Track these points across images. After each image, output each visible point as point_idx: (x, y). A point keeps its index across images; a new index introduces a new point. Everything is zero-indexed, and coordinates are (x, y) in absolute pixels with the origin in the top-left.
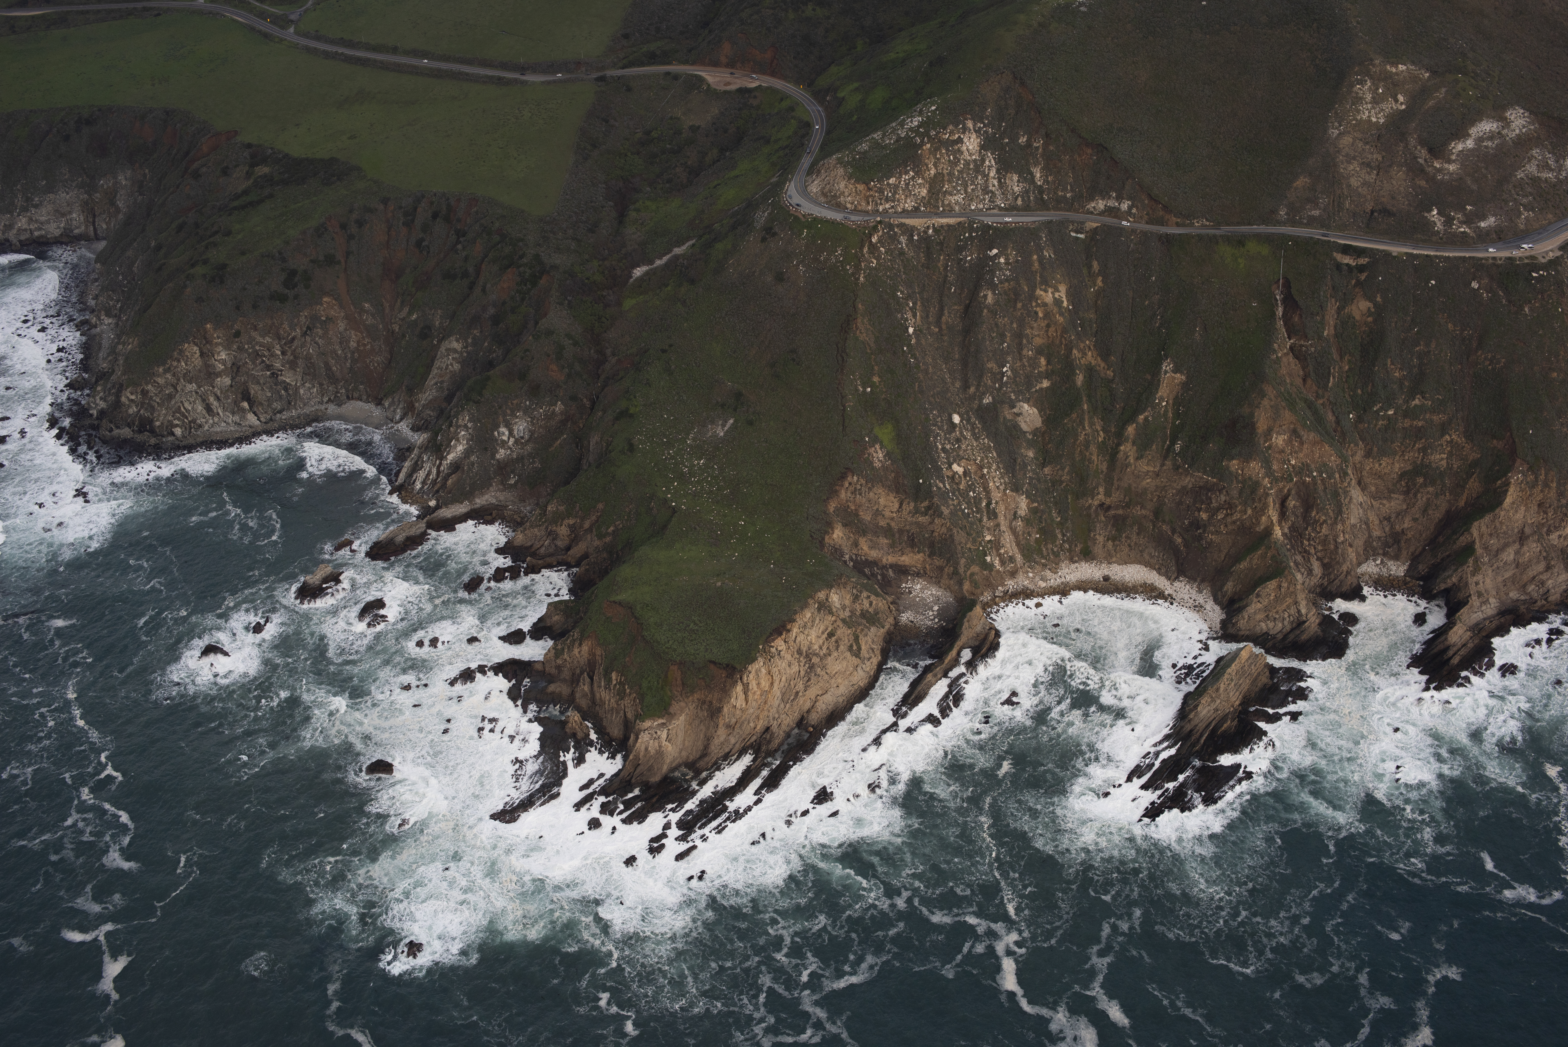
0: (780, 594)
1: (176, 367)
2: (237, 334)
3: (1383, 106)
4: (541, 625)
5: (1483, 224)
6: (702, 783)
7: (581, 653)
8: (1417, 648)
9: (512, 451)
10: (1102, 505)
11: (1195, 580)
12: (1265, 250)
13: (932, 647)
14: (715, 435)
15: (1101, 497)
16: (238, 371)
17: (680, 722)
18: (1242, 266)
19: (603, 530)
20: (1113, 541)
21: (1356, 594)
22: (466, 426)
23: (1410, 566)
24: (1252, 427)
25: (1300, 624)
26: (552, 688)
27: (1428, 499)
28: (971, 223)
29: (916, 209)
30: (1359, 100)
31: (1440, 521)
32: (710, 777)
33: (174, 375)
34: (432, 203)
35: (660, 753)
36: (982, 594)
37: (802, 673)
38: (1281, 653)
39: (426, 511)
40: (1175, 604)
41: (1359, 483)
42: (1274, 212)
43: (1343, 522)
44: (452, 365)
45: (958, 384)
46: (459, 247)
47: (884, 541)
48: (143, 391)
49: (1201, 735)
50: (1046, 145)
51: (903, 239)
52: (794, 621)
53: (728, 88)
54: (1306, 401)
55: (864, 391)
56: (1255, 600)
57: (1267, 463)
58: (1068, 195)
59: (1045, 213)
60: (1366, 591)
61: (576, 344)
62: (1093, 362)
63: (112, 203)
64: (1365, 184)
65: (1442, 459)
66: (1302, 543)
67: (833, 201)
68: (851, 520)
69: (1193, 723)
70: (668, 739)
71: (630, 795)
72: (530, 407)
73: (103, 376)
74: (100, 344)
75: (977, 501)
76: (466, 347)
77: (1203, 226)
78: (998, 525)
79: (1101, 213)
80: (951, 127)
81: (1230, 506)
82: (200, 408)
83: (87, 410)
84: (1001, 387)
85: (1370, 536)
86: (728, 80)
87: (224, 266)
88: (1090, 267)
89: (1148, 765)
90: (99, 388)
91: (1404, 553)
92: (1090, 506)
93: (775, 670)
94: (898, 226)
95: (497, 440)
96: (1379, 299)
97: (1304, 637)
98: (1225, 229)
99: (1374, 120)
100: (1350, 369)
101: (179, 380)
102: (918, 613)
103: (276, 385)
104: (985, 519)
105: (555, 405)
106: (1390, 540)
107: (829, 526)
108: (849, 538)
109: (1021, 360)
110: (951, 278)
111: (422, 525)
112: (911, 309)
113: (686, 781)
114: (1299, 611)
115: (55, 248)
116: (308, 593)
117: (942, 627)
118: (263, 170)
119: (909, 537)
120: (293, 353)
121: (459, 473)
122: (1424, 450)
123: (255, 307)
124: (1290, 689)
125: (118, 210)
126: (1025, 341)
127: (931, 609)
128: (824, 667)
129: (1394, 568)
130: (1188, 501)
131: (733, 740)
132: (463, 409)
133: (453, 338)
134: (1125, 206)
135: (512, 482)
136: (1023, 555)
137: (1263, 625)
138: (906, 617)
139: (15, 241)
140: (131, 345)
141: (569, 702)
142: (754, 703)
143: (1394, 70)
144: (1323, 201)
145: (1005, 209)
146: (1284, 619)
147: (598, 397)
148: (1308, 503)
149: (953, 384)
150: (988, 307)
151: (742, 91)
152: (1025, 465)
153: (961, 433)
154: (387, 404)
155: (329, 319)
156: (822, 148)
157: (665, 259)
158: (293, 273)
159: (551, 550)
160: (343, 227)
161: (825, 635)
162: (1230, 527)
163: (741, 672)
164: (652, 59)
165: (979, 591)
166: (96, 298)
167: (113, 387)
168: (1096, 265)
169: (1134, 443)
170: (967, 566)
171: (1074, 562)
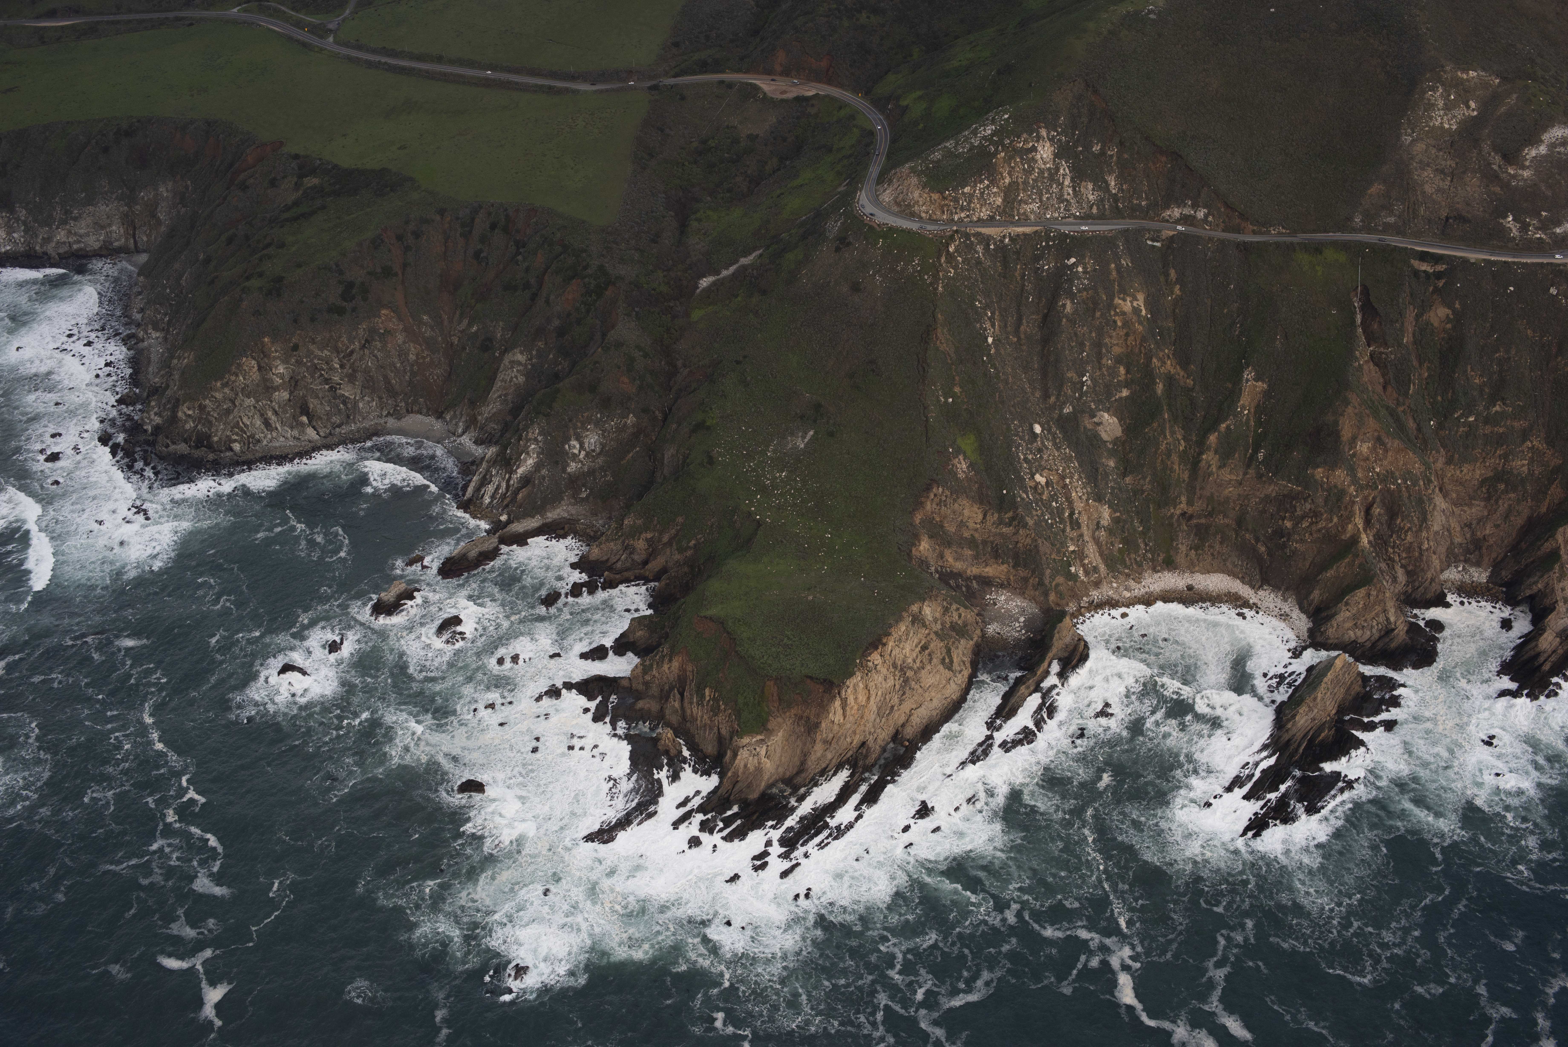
0: (873, 608)
1: (234, 382)
2: (295, 348)
3: (1456, 112)
4: (624, 640)
5: (1558, 230)
6: (801, 799)
7: (671, 669)
8: (1508, 654)
9: (583, 465)
10: (1183, 514)
11: (1280, 589)
12: (1342, 257)
13: (1020, 658)
14: (795, 447)
15: (1183, 506)
16: (296, 385)
17: (778, 738)
18: (1320, 273)
19: (684, 543)
20: (1196, 550)
21: (1441, 601)
22: (536, 439)
23: (1492, 572)
24: (1335, 434)
25: (1388, 631)
26: (640, 704)
27: (1510, 506)
28: (1048, 232)
29: (992, 218)
30: (1431, 106)
31: (1522, 527)
32: (808, 793)
33: (232, 390)
34: (490, 214)
35: (759, 770)
36: (1067, 605)
37: (897, 687)
38: (1372, 661)
39: (497, 527)
40: (1261, 613)
41: (1441, 490)
42: (1349, 219)
43: (1428, 529)
44: (516, 377)
45: (1038, 394)
46: (520, 258)
47: (968, 552)
48: (200, 406)
49: (1299, 745)
50: (1119, 154)
51: (980, 248)
52: (890, 634)
53: (785, 96)
54: (1387, 408)
55: (946, 401)
56: (1344, 608)
57: (1352, 471)
58: (1143, 203)
59: (1121, 221)
60: (1450, 598)
61: (646, 356)
62: (1173, 371)
63: (153, 215)
64: (1439, 190)
65: (1523, 465)
66: (1387, 550)
67: (906, 210)
68: (937, 532)
69: (1291, 733)
70: (767, 756)
71: (729, 813)
72: (601, 419)
73: (155, 391)
74: (149, 359)
75: (1060, 511)
76: (530, 359)
77: (1279, 233)
78: (1081, 536)
79: (1178, 222)
80: (1025, 135)
81: (1315, 514)
82: (258, 422)
83: (141, 425)
84: (1081, 396)
85: (1452, 543)
86: (784, 88)
87: (280, 279)
88: (1167, 275)
89: (1248, 776)
90: (153, 403)
91: (1486, 560)
92: (1172, 516)
93: (871, 685)
94: (974, 235)
95: (567, 453)
96: (1457, 306)
97: (1393, 645)
98: (1301, 237)
99: (1447, 126)
100: (1429, 376)
101: (237, 394)
102: (1004, 624)
103: (334, 398)
104: (1068, 529)
105: (627, 417)
106: (1471, 547)
107: (916, 538)
108: (934, 550)
109: (1100, 369)
110: (1029, 287)
111: (494, 540)
112: (989, 318)
113: (785, 797)
114: (1388, 619)
115: (94, 261)
116: (382, 609)
117: (1029, 638)
118: (312, 181)
119: (992, 548)
120: (352, 366)
121: (529, 487)
122: (1505, 456)
123: (313, 320)
124: (1383, 697)
125: (159, 222)
126: (1104, 350)
127: (1017, 620)
128: (918, 681)
129: (1476, 575)
130: (1272, 509)
131: (829, 756)
132: (533, 422)
133: (517, 350)
134: (1201, 214)
135: (584, 495)
136: (1107, 565)
137: (1351, 633)
138: (992, 629)
139: (54, 254)
140: (186, 359)
141: (659, 718)
142: (851, 718)
143: (1465, 76)
144: (1398, 208)
145: (1080, 218)
146: (1372, 627)
147: (670, 410)
148: (1393, 510)
149: (1033, 394)
150: (1067, 316)
151: (799, 99)
152: (1107, 475)
153: (1043, 443)
154: (448, 418)
155: (388, 332)
156: (888, 157)
157: (732, 269)
158: (351, 285)
159: (628, 565)
160: (400, 238)
161: (919, 649)
162: (1315, 535)
163: (840, 688)
164: (704, 67)
165: (1064, 602)
166: (142, 310)
167: (169, 402)
168: (1173, 274)
169: (1216, 452)
170: (1053, 577)
171: (1158, 571)
